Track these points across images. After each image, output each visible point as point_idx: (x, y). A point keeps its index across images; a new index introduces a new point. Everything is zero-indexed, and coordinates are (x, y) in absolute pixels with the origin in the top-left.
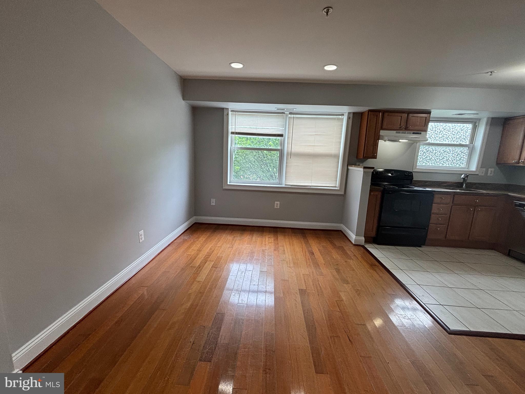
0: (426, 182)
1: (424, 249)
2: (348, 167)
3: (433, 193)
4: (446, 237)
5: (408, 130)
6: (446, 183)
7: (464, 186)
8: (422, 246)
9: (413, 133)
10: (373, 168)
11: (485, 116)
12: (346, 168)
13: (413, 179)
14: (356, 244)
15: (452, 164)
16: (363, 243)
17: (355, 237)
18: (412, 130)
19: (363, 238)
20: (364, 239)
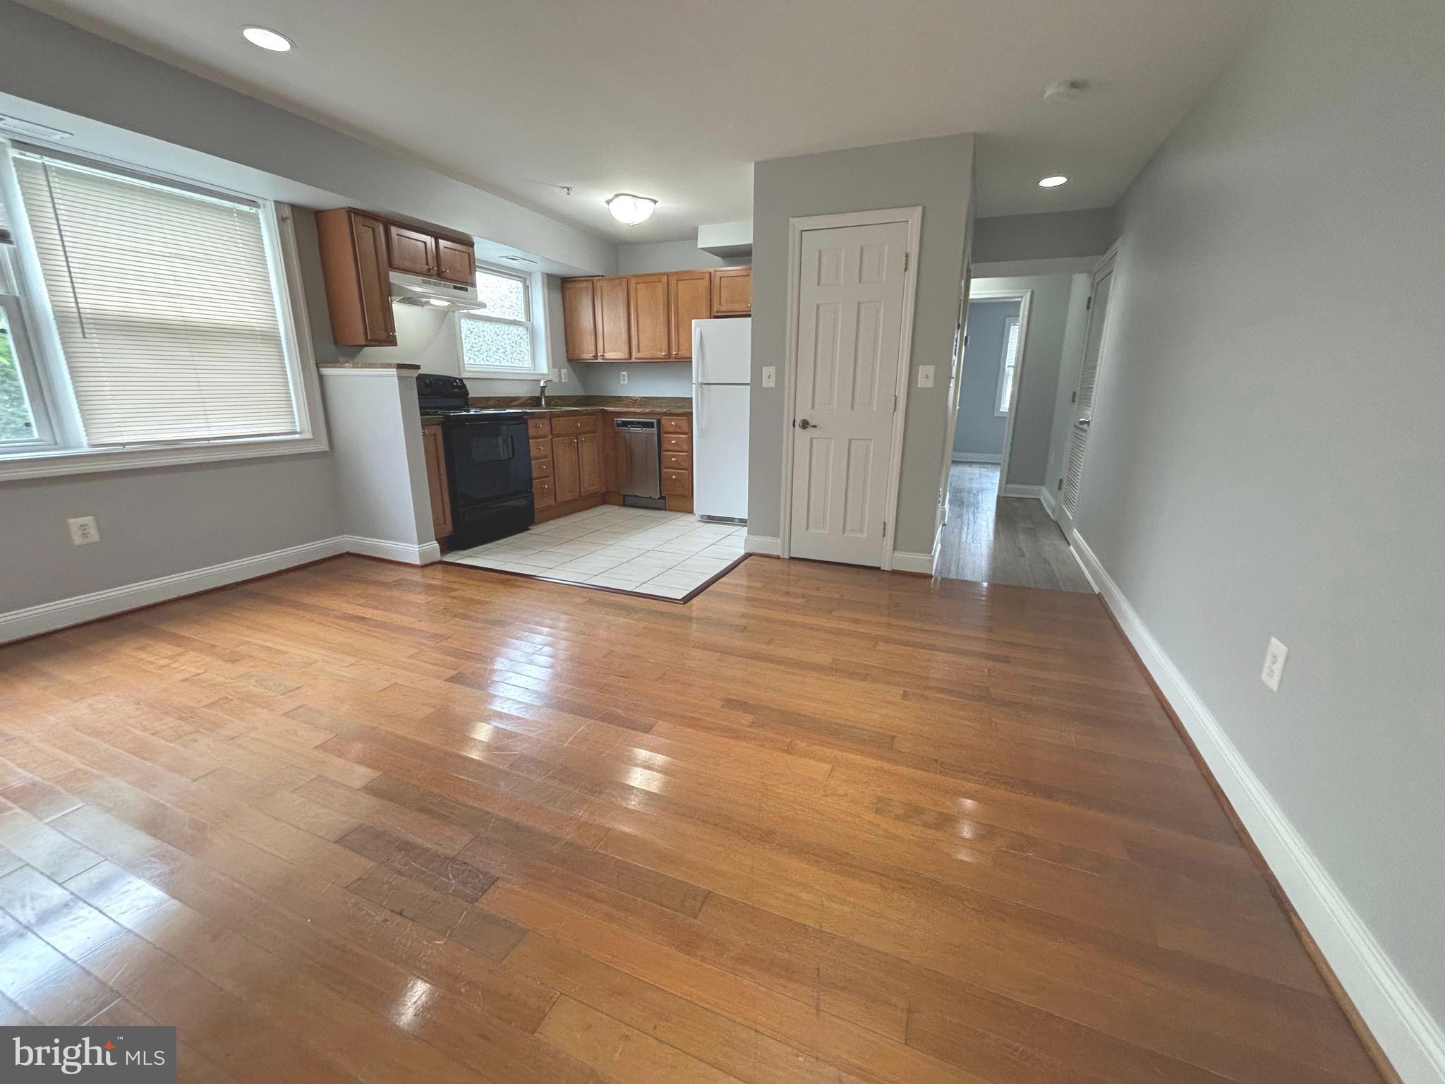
0: (488, 399)
1: (535, 530)
2: (321, 369)
3: (525, 417)
4: (556, 500)
5: (444, 278)
6: (518, 400)
7: (543, 403)
8: (530, 528)
9: (455, 288)
10: (418, 367)
11: (538, 270)
12: (317, 374)
13: (468, 394)
14: (424, 563)
15: (513, 360)
16: (437, 556)
17: (419, 548)
18: (451, 280)
19: (435, 545)
20: (437, 544)
